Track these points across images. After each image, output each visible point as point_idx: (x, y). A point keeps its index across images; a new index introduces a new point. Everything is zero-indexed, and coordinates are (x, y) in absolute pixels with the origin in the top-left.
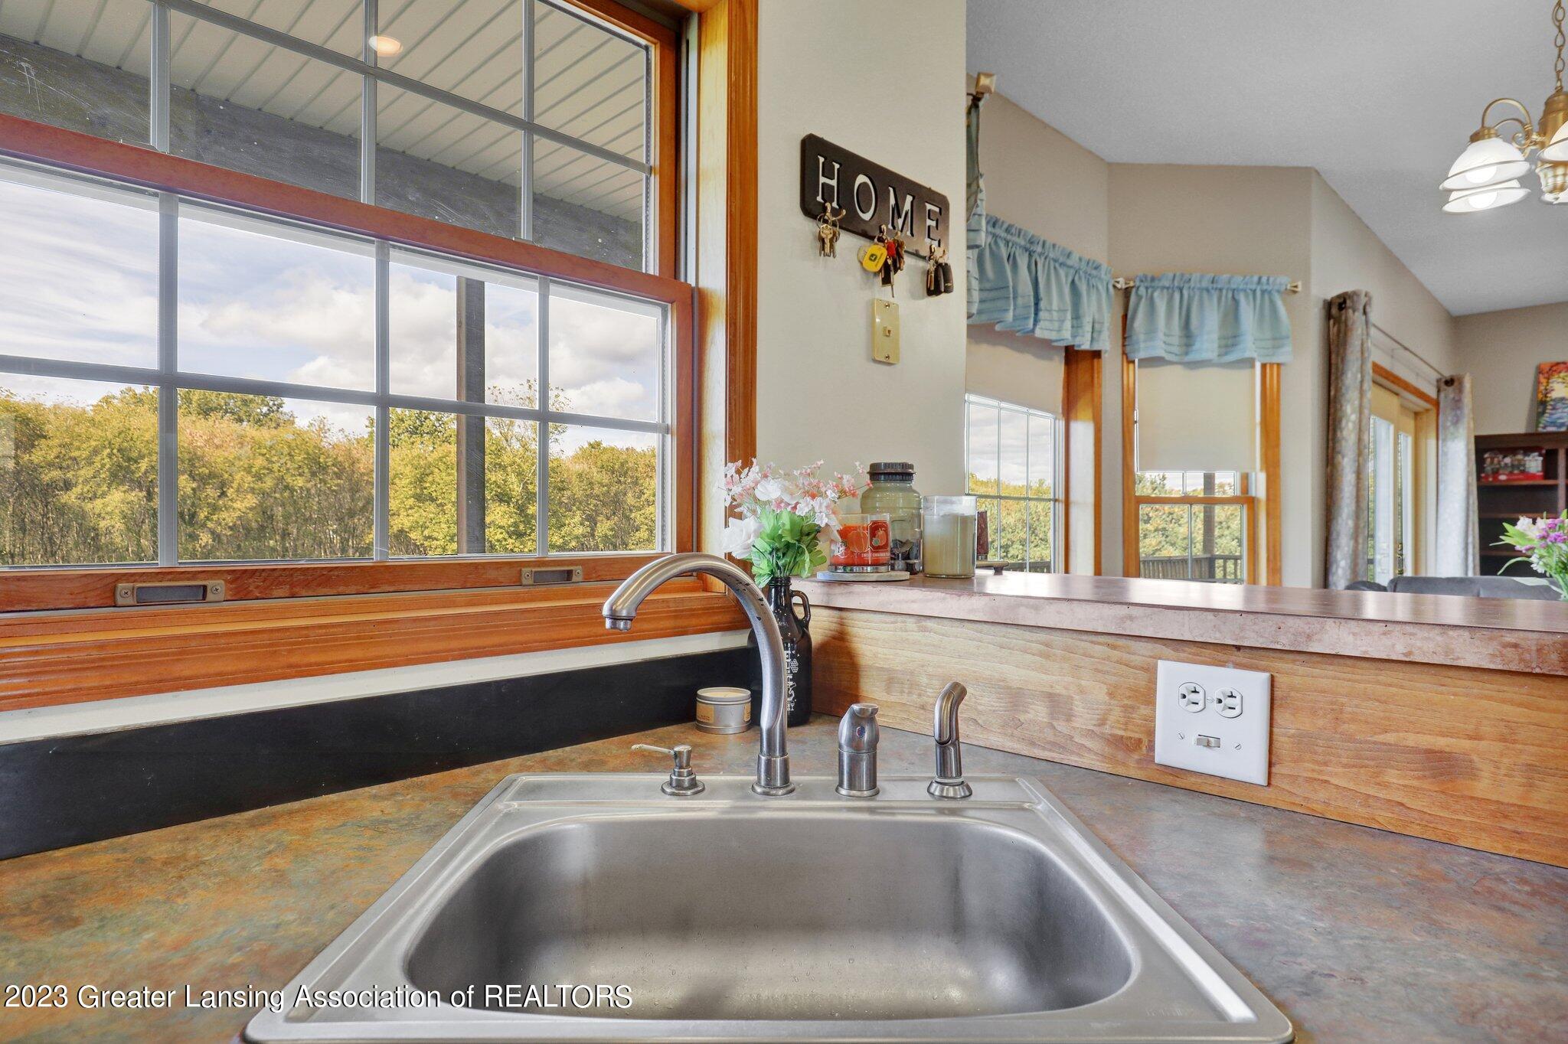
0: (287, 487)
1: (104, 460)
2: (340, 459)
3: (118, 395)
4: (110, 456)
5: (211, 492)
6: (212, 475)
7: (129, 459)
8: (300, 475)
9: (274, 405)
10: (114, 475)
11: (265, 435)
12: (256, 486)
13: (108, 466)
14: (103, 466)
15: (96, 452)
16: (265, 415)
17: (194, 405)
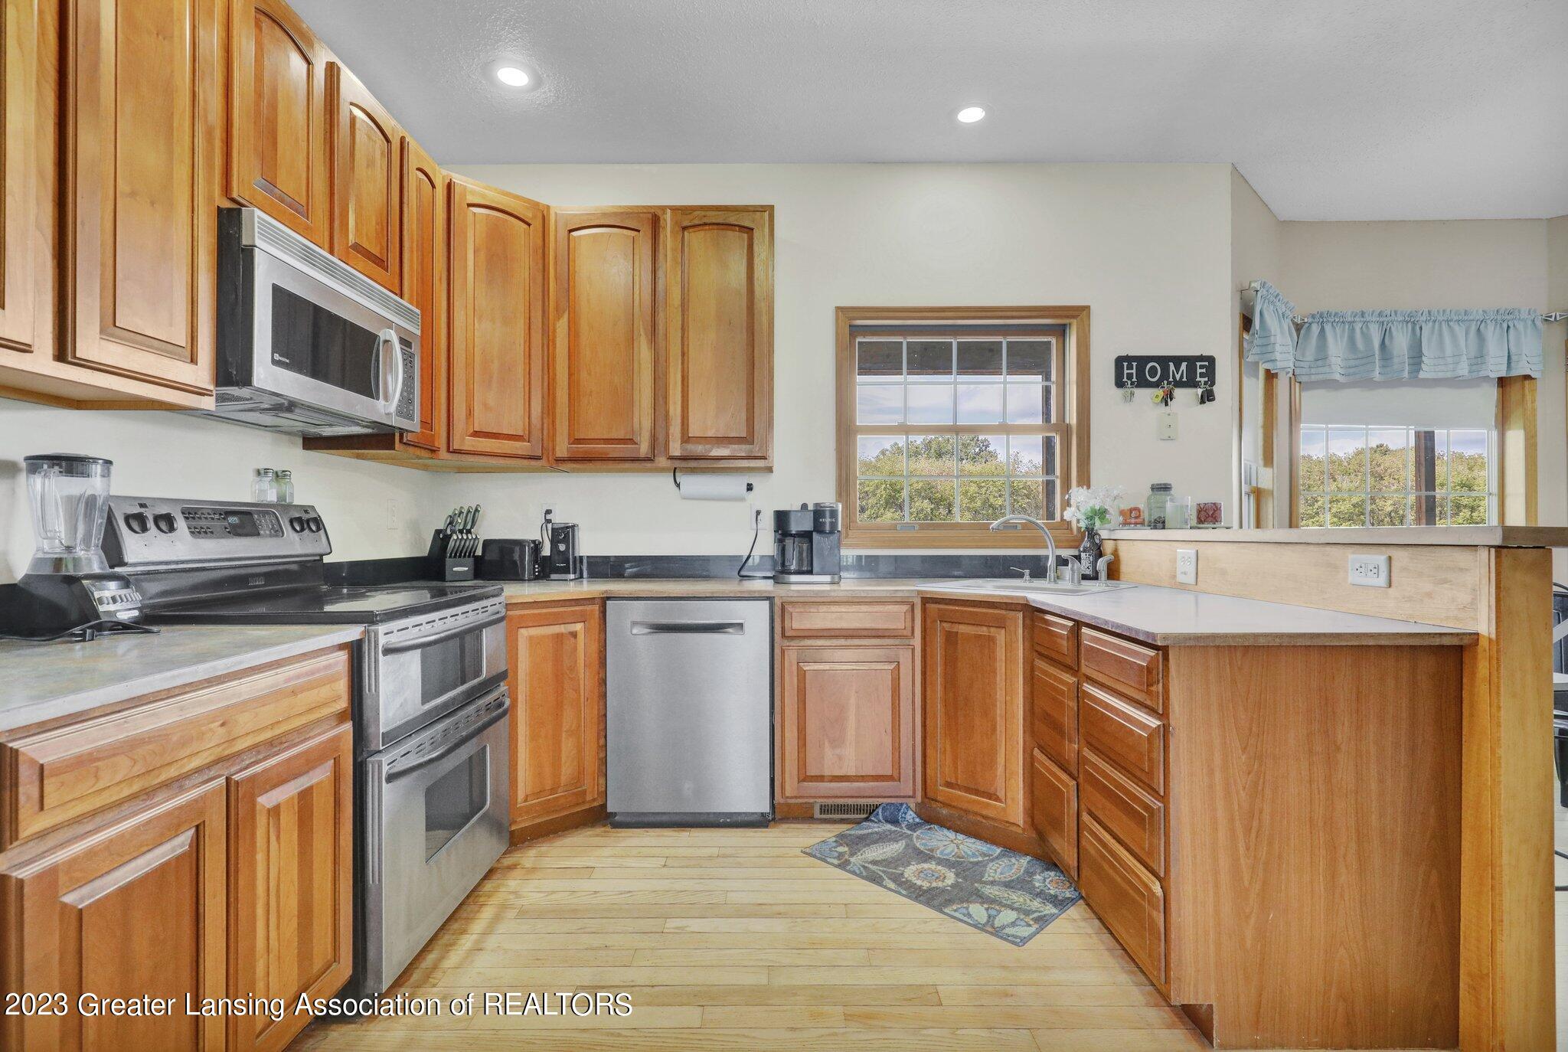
0: (990, 506)
1: (882, 492)
2: (1028, 483)
3: (889, 448)
4: (885, 489)
5: (943, 511)
6: (942, 499)
7: (896, 490)
8: (1000, 496)
9: (983, 446)
10: (887, 503)
11: (977, 468)
12: (971, 506)
13: (884, 496)
14: (882, 496)
15: (877, 487)
16: (978, 454)
17: (932, 451)
